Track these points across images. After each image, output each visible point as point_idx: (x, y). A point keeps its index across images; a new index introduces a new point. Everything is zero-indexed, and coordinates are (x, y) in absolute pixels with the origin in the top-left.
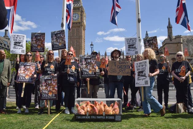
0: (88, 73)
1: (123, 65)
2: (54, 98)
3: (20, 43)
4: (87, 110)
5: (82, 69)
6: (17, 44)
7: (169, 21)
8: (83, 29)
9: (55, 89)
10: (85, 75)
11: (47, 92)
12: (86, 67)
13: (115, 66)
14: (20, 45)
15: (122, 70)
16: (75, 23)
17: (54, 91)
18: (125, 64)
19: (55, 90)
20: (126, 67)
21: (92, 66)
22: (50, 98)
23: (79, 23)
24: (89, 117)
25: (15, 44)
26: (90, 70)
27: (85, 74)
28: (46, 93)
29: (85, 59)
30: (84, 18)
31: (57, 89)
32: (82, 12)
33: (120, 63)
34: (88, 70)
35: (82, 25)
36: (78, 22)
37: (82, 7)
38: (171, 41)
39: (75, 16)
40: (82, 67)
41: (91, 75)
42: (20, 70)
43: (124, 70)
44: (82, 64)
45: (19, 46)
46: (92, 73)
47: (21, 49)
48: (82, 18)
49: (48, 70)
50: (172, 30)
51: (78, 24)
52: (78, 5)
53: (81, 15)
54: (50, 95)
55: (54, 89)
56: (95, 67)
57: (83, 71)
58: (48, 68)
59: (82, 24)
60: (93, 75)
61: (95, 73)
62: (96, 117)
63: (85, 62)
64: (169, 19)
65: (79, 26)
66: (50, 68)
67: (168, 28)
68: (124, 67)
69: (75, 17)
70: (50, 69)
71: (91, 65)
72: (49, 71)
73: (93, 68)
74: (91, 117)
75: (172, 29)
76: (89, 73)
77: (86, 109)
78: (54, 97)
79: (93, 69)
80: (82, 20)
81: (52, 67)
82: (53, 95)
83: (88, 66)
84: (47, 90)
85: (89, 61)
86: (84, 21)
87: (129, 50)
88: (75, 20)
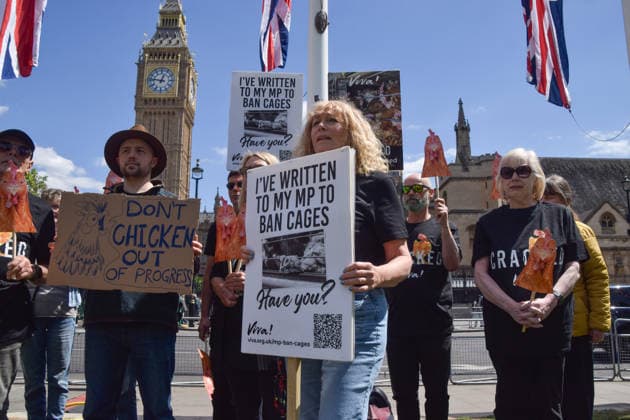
1: (151, 221)
8: (186, 121)
16: (160, 99)
20: (168, 238)
23: (174, 100)
30: (191, 86)
32: (185, 65)
35: (182, 110)
36: (169, 99)
37: (184, 49)
39: (159, 77)
43: (152, 258)
48: (182, 87)
51: (170, 107)
52: (174, 41)
53: (182, 76)
59: (182, 104)
65: (174, 113)
69: (161, 81)
80: (183, 93)
86: (191, 95)
87: (247, 141)
88: (161, 90)
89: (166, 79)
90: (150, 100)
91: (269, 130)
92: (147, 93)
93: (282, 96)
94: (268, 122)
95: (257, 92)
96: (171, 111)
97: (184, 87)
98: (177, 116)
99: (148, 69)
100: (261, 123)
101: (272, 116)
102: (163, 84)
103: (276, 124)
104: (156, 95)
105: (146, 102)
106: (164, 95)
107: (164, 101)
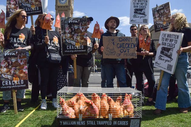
0: (74, 46)
1: (125, 42)
2: (23, 86)
4: (79, 108)
5: (64, 41)
8: (71, 13)
9: (24, 71)
10: (69, 50)
11: (9, 77)
12: (71, 37)
13: (113, 44)
15: (123, 50)
16: (63, 6)
17: (22, 75)
18: (127, 42)
19: (24, 73)
20: (130, 46)
21: (80, 36)
22: (16, 86)
23: (67, 6)
24: (83, 123)
26: (77, 42)
27: (70, 48)
28: (8, 79)
29: (69, 24)
30: (72, 2)
31: (26, 71)
33: (121, 40)
34: (75, 42)
35: (70, 9)
36: (65, 6)
40: (64, 38)
41: (79, 49)
43: (127, 51)
44: (65, 33)
46: (81, 46)
49: (15, 41)
51: (66, 8)
54: (16, 82)
55: (22, 72)
56: (85, 37)
57: (66, 44)
58: (15, 39)
59: (70, 8)
60: (83, 49)
61: (86, 47)
62: (96, 123)
63: (70, 29)
65: (67, 10)
66: (19, 38)
68: (127, 46)
70: (19, 40)
71: (79, 34)
72: (17, 43)
73: (82, 38)
74: (86, 123)
76: (76, 47)
77: (77, 107)
78: (23, 84)
79: (82, 41)
80: (70, 4)
81: (22, 37)
82: (20, 81)
83: (74, 35)
84: (11, 73)
85: (76, 27)
86: (72, 4)
87: (135, 16)
88: (63, 3)
90: (60, 6)
91: (140, 14)
92: (59, 4)
93: (144, 5)
94: (140, 12)
95: (137, 4)
96: (66, 10)
97: (70, 2)
98: (68, 11)
100: (138, 12)
101: (141, 10)
102: (63, 1)
103: (142, 12)
104: (61, 5)
105: (59, 7)
106: (64, 5)
107: (64, 7)
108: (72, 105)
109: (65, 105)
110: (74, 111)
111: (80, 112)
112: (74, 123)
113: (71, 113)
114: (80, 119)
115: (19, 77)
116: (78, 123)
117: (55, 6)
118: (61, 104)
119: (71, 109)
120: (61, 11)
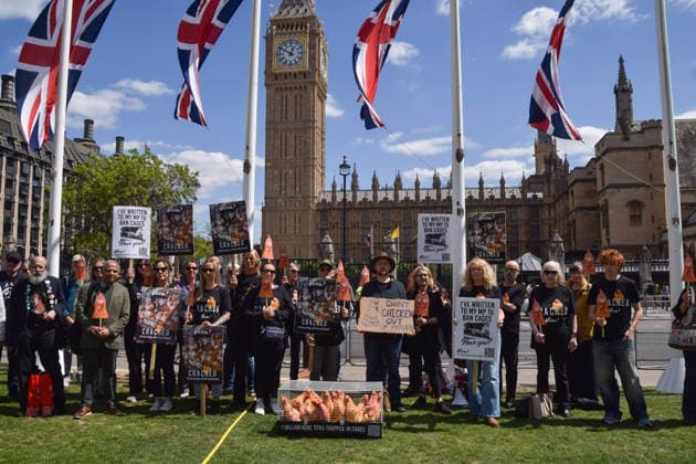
2: (215, 379)
3: (135, 230)
6: (129, 233)
7: (622, 68)
8: (318, 95)
11: (198, 365)
14: (137, 234)
16: (291, 73)
17: (215, 363)
23: (305, 74)
24: (309, 428)
25: (123, 235)
28: (196, 367)
30: (322, 57)
32: (314, 35)
35: (314, 83)
36: (300, 73)
37: (314, 17)
38: (627, 139)
39: (289, 49)
42: (144, 309)
45: (134, 237)
47: (137, 247)
48: (313, 58)
50: (630, 101)
51: (301, 80)
52: (302, 10)
53: (312, 47)
54: (207, 372)
59: (314, 77)
64: (621, 61)
65: (306, 87)
67: (616, 92)
69: (291, 54)
74: (313, 428)
75: (633, 96)
78: (216, 377)
80: (313, 65)
82: (212, 372)
84: (200, 359)
86: (322, 67)
88: (291, 64)
89: (295, 52)
90: (281, 74)
92: (277, 67)
96: (303, 85)
97: (314, 59)
98: (309, 90)
99: (277, 42)
102: (292, 58)
104: (287, 69)
105: (276, 77)
106: (294, 69)
107: (295, 75)
108: (297, 407)
109: (288, 406)
110: (298, 413)
111: (307, 414)
112: (299, 427)
113: (295, 415)
114: (306, 423)
115: (211, 365)
116: (303, 428)
117: (265, 73)
118: (283, 403)
119: (295, 411)
120: (286, 89)
